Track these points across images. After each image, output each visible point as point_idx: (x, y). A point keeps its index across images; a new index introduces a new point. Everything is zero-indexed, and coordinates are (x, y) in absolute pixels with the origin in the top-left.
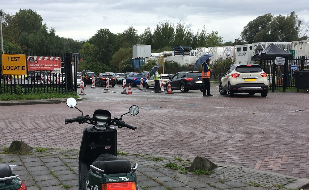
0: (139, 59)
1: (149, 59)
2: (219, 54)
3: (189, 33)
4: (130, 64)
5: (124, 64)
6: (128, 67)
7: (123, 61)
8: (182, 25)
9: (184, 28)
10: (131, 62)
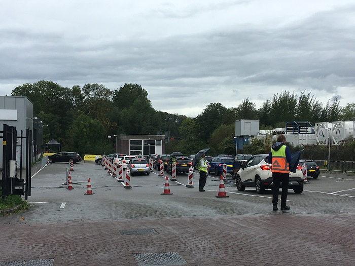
0: (243, 137)
1: (255, 138)
2: (348, 131)
3: (315, 105)
4: (232, 144)
5: (225, 144)
6: (229, 148)
7: (224, 141)
8: (306, 96)
9: (310, 99)
10: (233, 141)
